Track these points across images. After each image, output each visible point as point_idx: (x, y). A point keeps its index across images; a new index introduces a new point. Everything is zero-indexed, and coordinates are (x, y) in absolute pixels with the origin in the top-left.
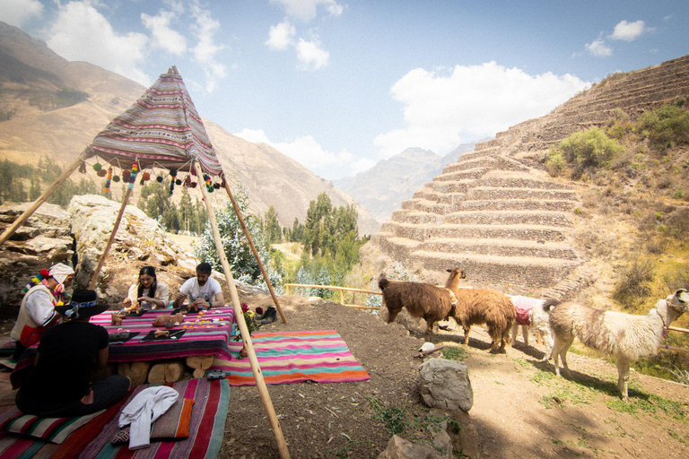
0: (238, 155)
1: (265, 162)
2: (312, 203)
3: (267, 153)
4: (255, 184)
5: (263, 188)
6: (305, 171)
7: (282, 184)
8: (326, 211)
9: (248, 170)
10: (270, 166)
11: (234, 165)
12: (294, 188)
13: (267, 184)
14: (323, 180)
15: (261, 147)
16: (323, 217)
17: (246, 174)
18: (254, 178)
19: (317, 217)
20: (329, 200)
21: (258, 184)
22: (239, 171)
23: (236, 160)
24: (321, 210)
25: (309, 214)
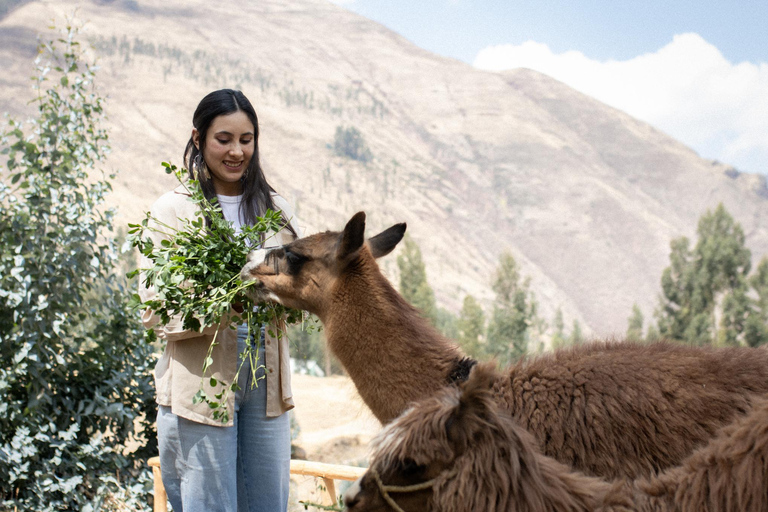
0: (447, 115)
1: (532, 129)
2: (679, 246)
3: (538, 100)
4: (503, 202)
5: (530, 213)
6: (669, 149)
7: (590, 196)
8: (730, 271)
9: (478, 158)
10: (551, 141)
11: (437, 146)
12: (630, 206)
13: (541, 201)
14: (733, 174)
15: (517, 82)
16: (721, 298)
17: (473, 172)
18: (500, 183)
19: (697, 296)
20: (738, 230)
21: (512, 202)
22: (452, 165)
23: (446, 129)
24: (712, 269)
25: (667, 285)
